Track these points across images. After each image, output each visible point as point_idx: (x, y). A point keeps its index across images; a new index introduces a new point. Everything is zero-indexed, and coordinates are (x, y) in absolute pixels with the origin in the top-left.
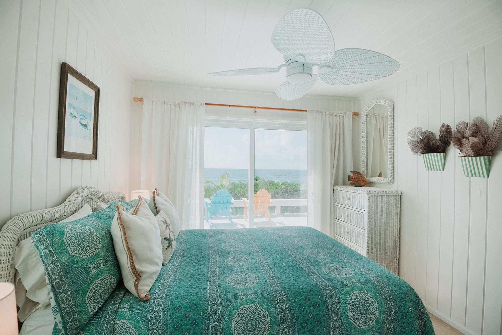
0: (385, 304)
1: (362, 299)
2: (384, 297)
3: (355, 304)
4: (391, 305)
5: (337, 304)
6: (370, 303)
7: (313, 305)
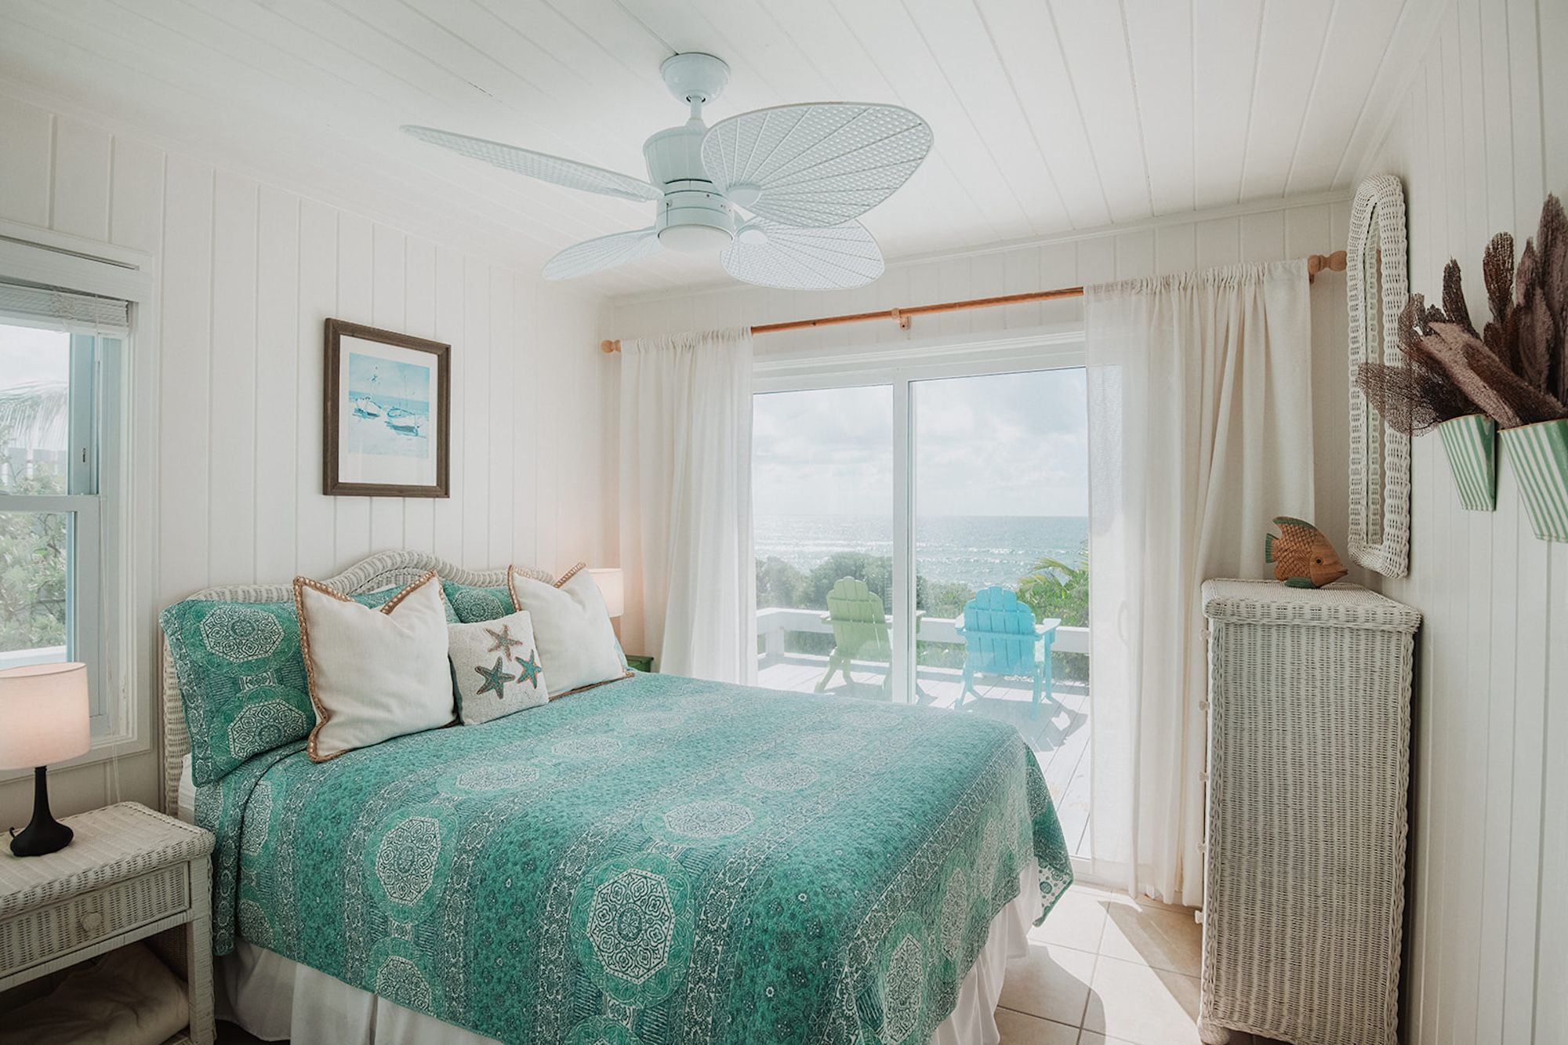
0: (697, 938)
1: (637, 894)
2: (702, 914)
3: (615, 900)
4: (715, 949)
5: (573, 881)
6: (654, 914)
7: (524, 863)
